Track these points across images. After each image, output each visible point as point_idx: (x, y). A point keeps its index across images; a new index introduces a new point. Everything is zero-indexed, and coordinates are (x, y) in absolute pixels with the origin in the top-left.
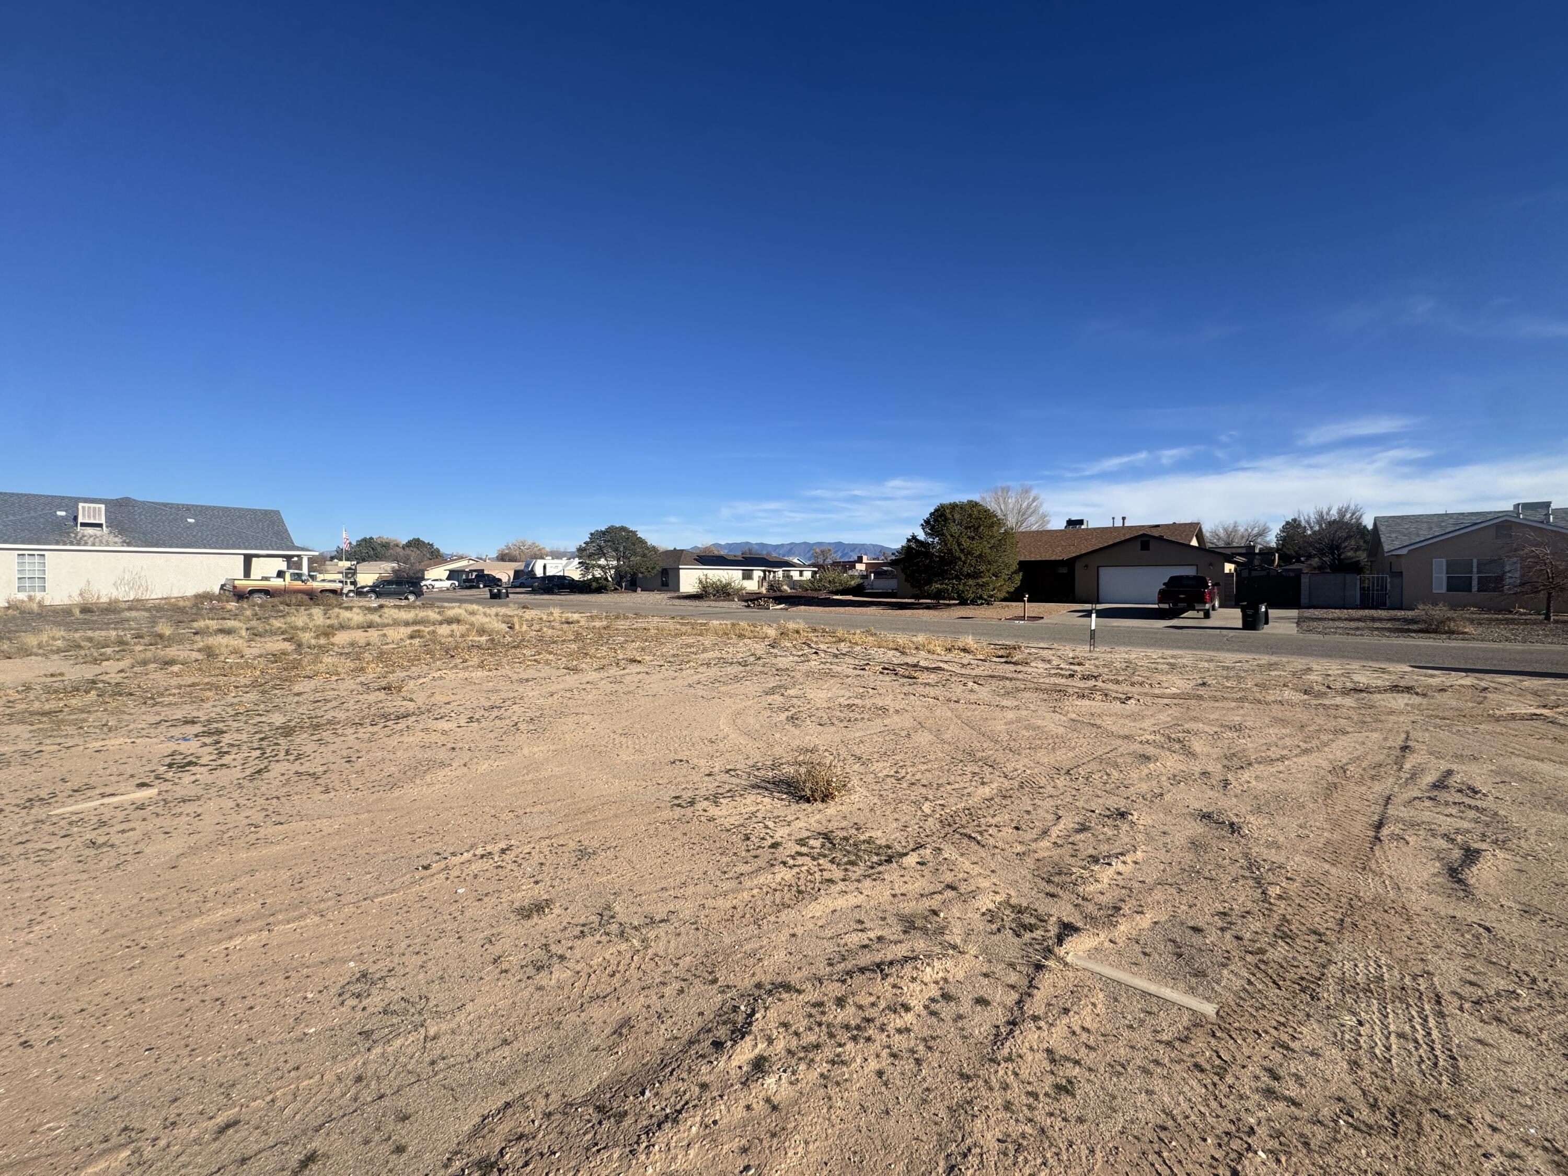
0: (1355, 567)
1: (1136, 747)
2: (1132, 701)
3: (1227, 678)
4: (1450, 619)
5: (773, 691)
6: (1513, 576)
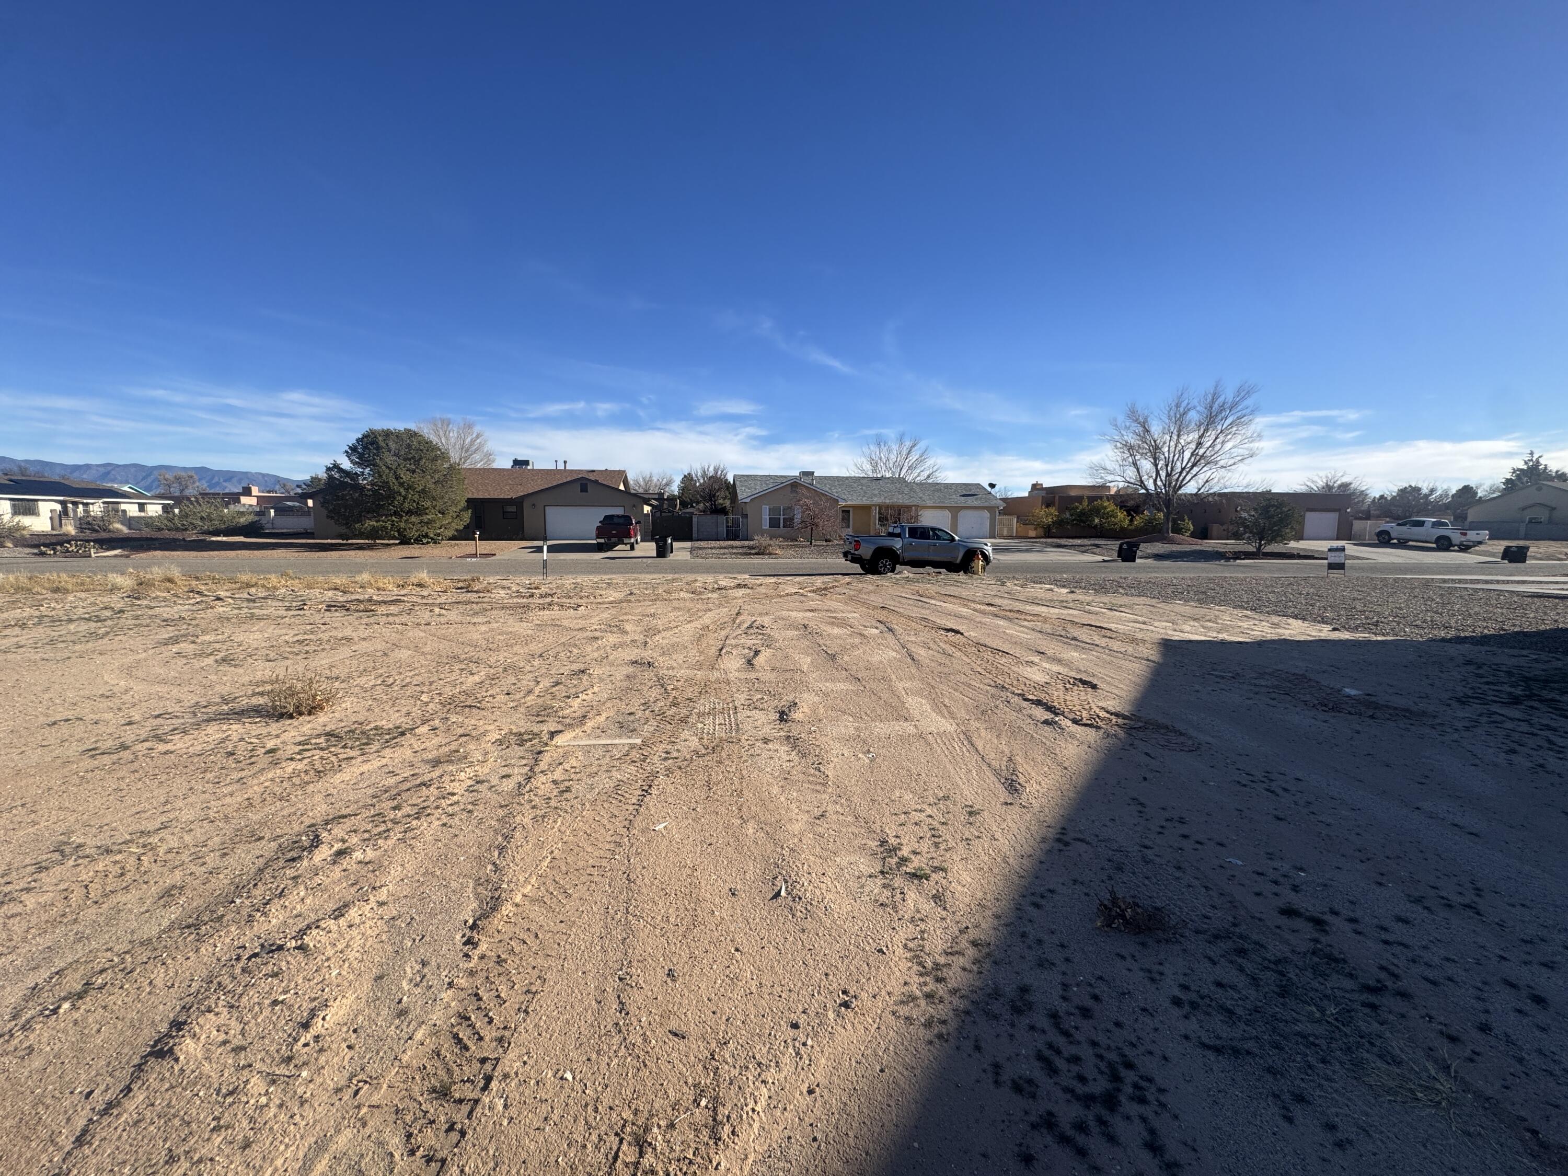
0: (723, 511)
1: (589, 634)
2: (582, 607)
3: (646, 589)
4: (770, 545)
5: (175, 640)
6: (798, 518)
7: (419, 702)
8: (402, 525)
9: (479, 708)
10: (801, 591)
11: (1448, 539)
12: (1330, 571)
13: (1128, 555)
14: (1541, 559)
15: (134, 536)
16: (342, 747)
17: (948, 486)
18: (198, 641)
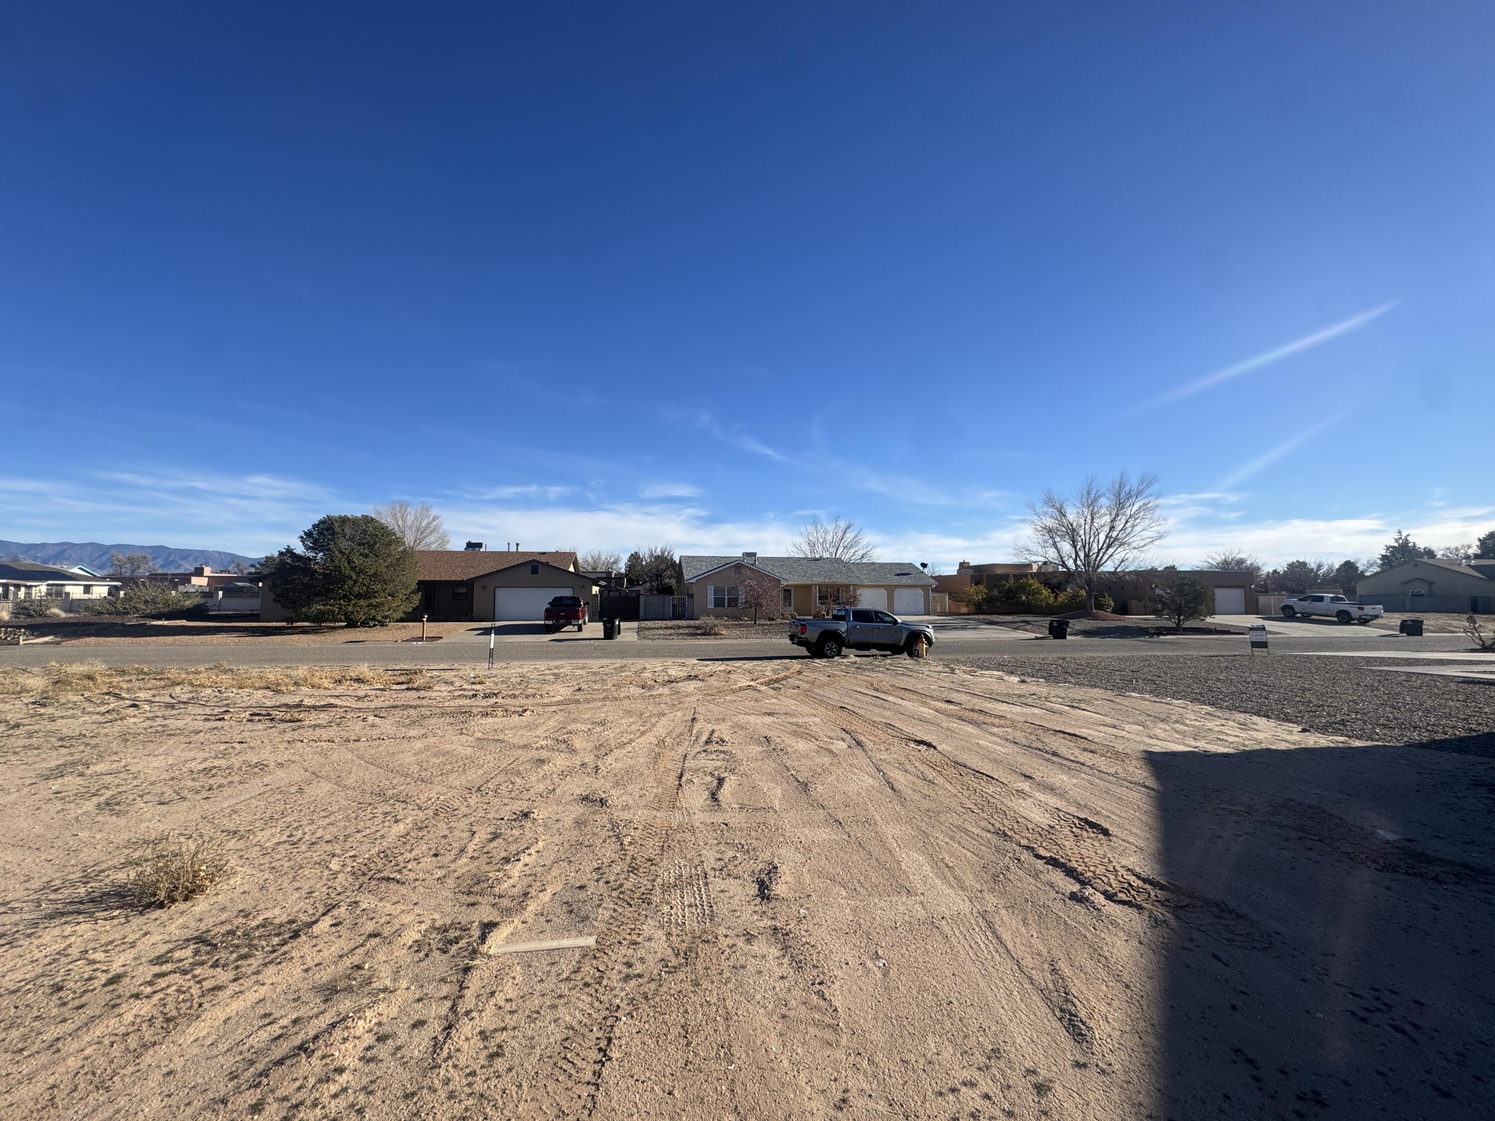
0: (669, 590)
1: (534, 754)
2: (528, 712)
4: (715, 625)
5: (59, 772)
6: (742, 598)
7: (326, 873)
8: (350, 609)
9: (398, 882)
10: (753, 683)
11: (1347, 613)
12: (1254, 649)
13: (1058, 632)
14: (1435, 632)
15: (71, 621)
16: (212, 966)
17: (883, 566)
18: (88, 772)
